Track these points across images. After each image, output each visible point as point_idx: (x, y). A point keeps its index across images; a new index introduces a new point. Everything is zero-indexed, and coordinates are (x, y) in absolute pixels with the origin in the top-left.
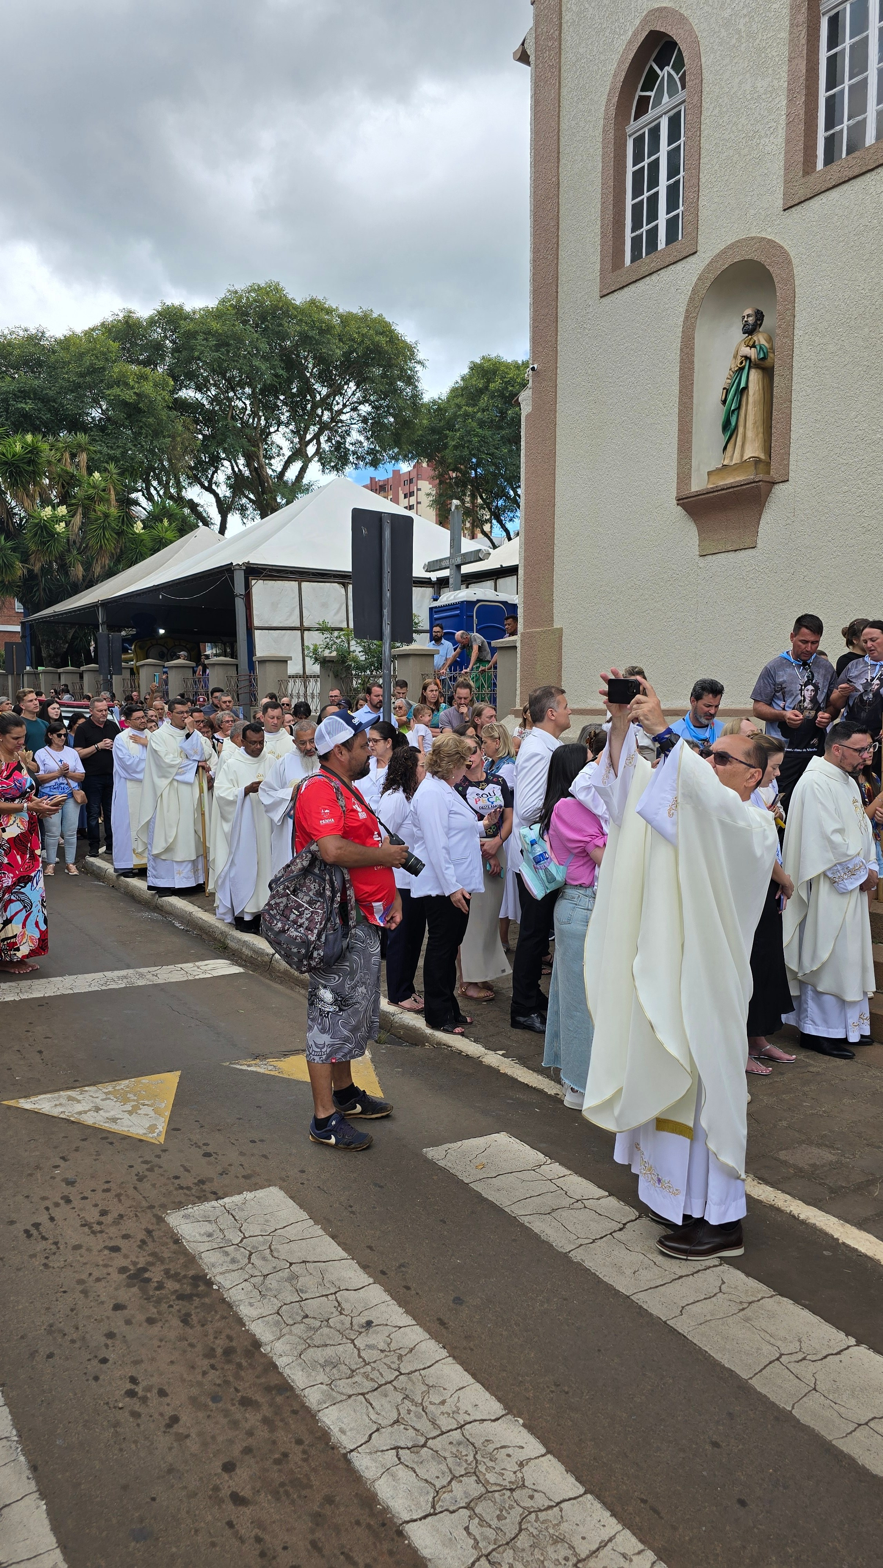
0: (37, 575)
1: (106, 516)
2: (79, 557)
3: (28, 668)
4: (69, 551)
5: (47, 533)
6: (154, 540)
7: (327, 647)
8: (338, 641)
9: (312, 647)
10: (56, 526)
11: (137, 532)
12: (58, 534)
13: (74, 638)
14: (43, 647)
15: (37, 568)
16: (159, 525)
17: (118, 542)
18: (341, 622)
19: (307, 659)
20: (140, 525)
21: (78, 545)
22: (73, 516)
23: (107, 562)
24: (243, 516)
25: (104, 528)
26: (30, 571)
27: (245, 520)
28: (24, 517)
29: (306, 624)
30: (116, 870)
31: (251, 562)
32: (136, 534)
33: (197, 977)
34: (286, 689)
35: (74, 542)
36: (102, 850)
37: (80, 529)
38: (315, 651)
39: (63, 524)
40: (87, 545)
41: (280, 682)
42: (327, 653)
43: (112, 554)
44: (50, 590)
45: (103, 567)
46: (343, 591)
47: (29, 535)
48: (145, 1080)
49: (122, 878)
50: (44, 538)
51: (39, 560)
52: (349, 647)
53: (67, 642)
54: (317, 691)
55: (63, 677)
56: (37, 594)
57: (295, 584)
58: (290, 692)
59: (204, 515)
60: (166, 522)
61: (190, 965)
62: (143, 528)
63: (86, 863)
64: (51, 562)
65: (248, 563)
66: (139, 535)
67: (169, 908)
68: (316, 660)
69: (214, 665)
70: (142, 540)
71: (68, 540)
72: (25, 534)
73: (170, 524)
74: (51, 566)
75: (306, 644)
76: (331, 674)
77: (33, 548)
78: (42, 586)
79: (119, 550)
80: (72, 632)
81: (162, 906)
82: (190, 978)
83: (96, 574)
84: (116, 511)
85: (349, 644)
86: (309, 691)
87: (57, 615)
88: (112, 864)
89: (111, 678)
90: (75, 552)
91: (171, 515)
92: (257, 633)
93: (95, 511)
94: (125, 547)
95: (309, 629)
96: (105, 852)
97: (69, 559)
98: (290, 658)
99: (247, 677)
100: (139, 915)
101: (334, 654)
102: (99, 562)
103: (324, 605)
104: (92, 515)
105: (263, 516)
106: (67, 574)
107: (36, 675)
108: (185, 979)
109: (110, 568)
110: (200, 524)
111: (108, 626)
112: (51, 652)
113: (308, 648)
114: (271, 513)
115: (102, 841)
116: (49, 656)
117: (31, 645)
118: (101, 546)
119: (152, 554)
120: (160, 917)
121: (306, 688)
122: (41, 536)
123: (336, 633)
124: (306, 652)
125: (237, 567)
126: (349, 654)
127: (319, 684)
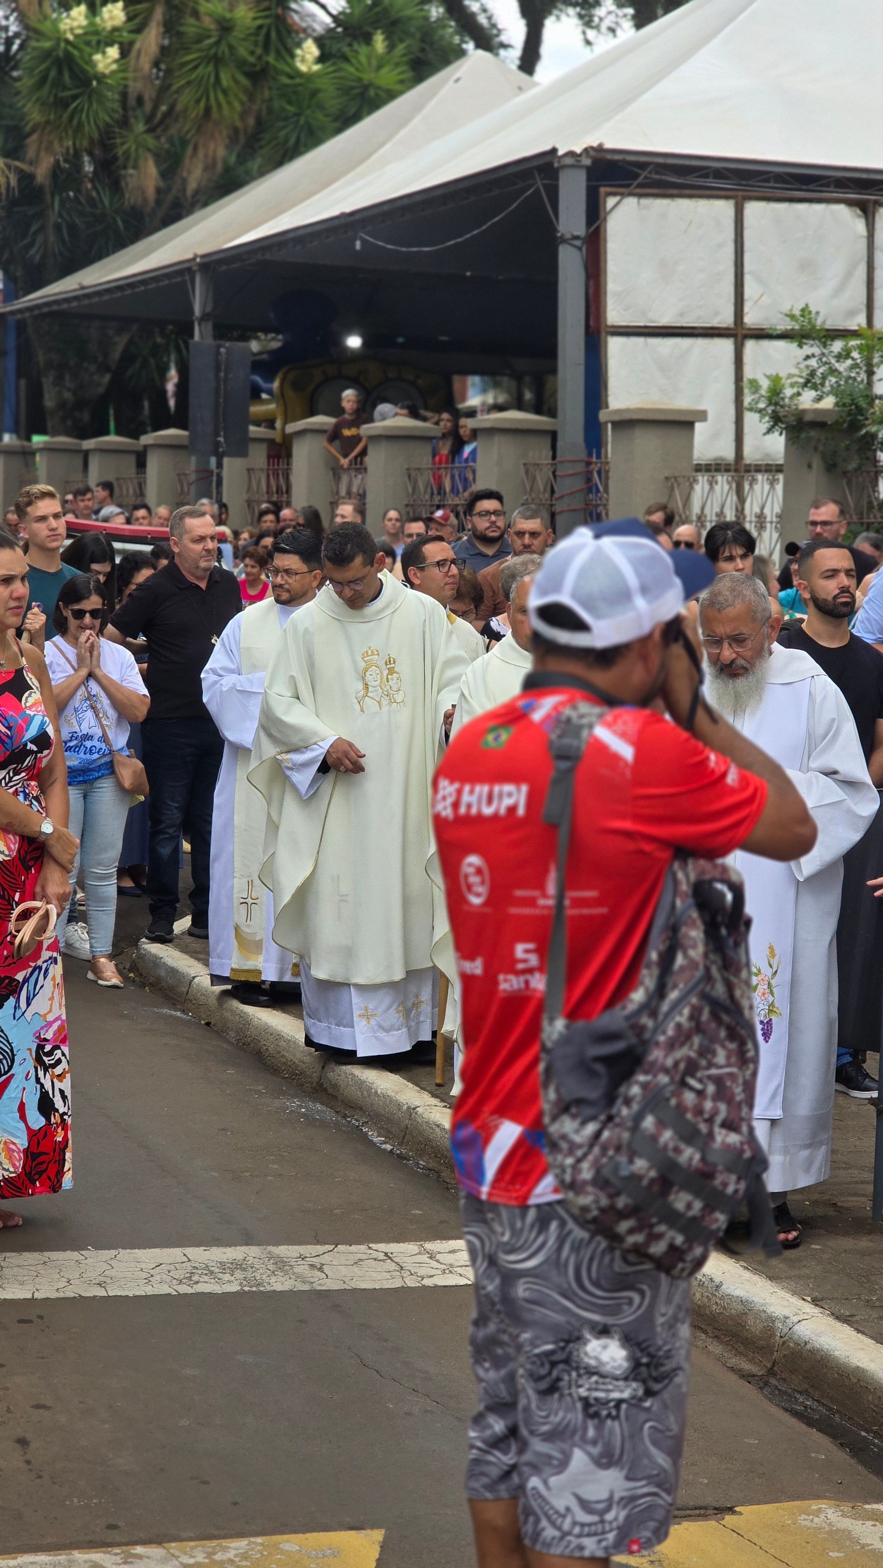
0: (40, 189)
1: (225, 27)
2: (150, 141)
3: (7, 438)
4: (124, 123)
5: (74, 75)
6: (345, 91)
7: (809, 382)
8: (842, 367)
9: (765, 384)
10: (98, 57)
11: (303, 68)
12: (101, 78)
13: (128, 358)
14: (47, 382)
15: (42, 172)
16: (363, 50)
17: (251, 98)
18: (852, 313)
19: (751, 420)
20: (310, 50)
21: (148, 107)
22: (139, 30)
23: (221, 152)
24: (587, 21)
25: (217, 61)
26: (26, 178)
27: (591, 34)
28: (17, 35)
29: (751, 319)
30: (216, 979)
31: (608, 145)
32: (299, 74)
33: (428, 1282)
34: (687, 500)
35: (140, 100)
36: (183, 924)
37: (156, 64)
38: (775, 393)
39: (113, 52)
40: (171, 108)
41: (671, 482)
42: (807, 400)
43: (236, 130)
44: (72, 228)
45: (209, 167)
46: (860, 226)
47: (26, 83)
48: (291, 1543)
49: (236, 1004)
50: (65, 88)
51: (49, 148)
52: (870, 384)
53: (108, 369)
54: (774, 507)
55: (94, 464)
56: (40, 239)
57: (724, 208)
58: (696, 509)
59: (482, 20)
60: (379, 42)
61: (411, 1247)
62: (321, 60)
63: (141, 957)
64: (77, 155)
65: (600, 149)
66: (309, 77)
67: (352, 1092)
68: (776, 419)
69: (491, 431)
70: (314, 93)
71: (124, 95)
72: (18, 79)
73: (391, 47)
74: (77, 166)
75: (749, 373)
76: (816, 462)
77: (35, 115)
78: (53, 217)
79: (251, 121)
80: (121, 342)
81: (335, 1086)
82: (411, 1282)
83: (192, 186)
84: (251, 14)
85: (870, 373)
86: (751, 508)
87: (87, 296)
88: (206, 963)
89: (220, 465)
90: (140, 127)
91: (395, 23)
92: (615, 346)
93: (196, 14)
94: (270, 111)
95: (761, 335)
96: (190, 933)
97: (125, 145)
98: (702, 416)
99: (581, 467)
100: (277, 1103)
101: (828, 403)
102: (201, 153)
103: (807, 266)
104: (190, 27)
105: (641, 20)
106: (116, 186)
107: (27, 455)
108: (397, 1283)
109: (227, 170)
110: (470, 46)
111: (216, 327)
112: (67, 395)
113: (755, 386)
114: (667, 11)
115: (184, 901)
116: (62, 405)
117: (19, 375)
118: (208, 110)
119: (339, 131)
120: (330, 1115)
121: (741, 499)
122: (58, 84)
123: (837, 346)
124: (747, 399)
125: (569, 161)
126: (871, 403)
127: (779, 488)
